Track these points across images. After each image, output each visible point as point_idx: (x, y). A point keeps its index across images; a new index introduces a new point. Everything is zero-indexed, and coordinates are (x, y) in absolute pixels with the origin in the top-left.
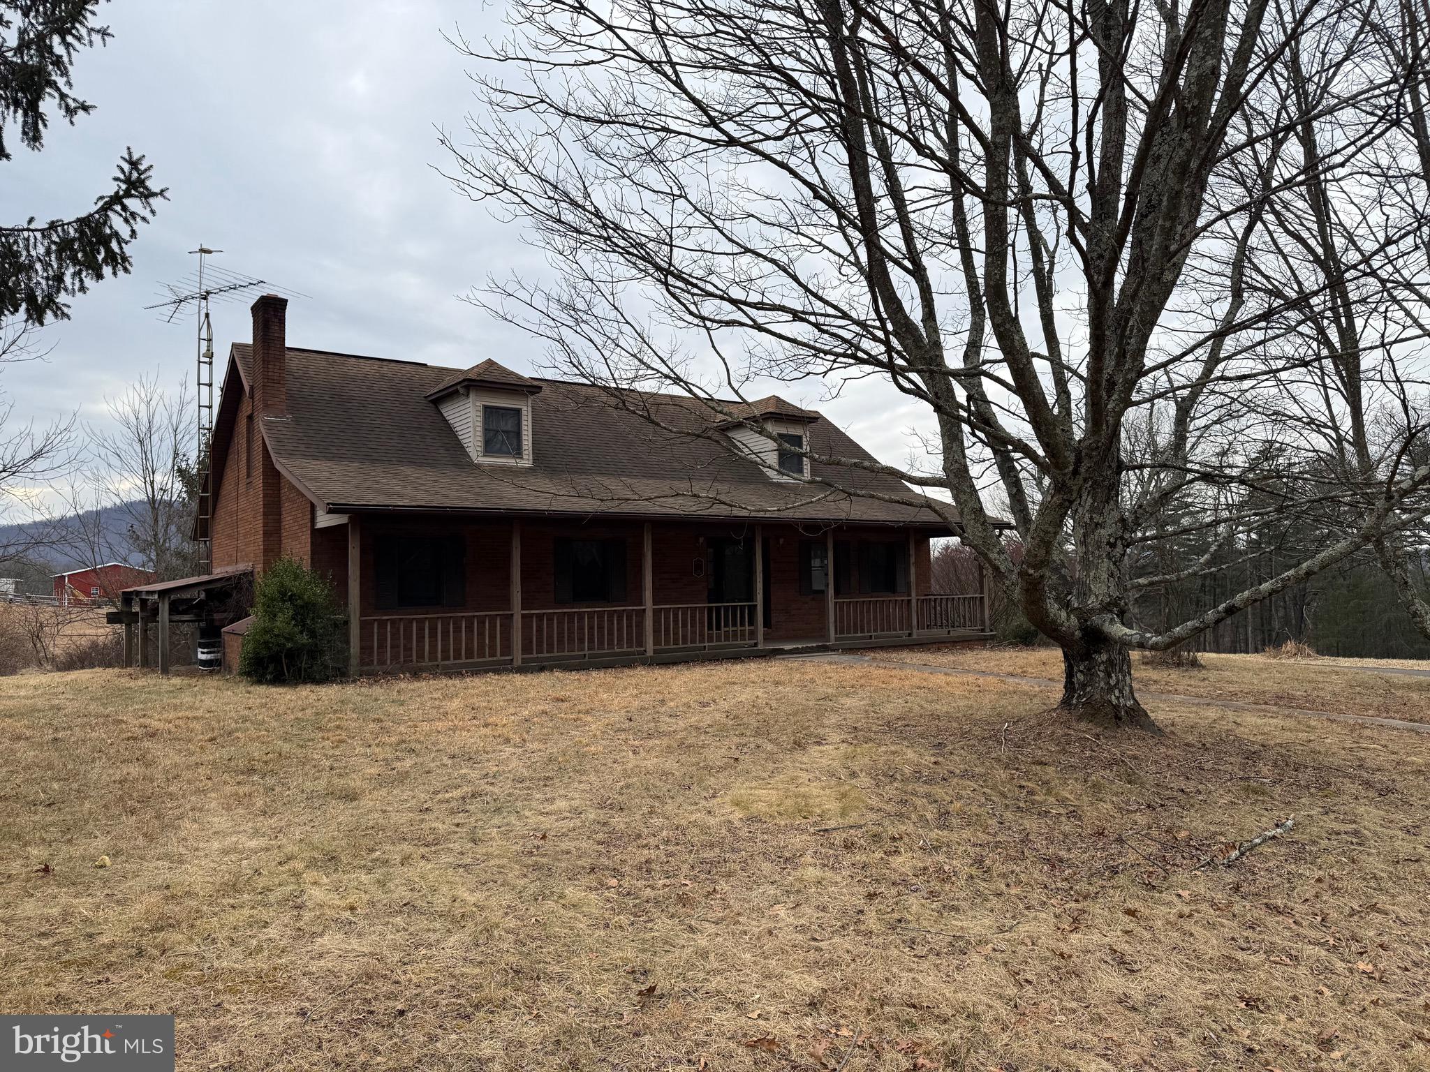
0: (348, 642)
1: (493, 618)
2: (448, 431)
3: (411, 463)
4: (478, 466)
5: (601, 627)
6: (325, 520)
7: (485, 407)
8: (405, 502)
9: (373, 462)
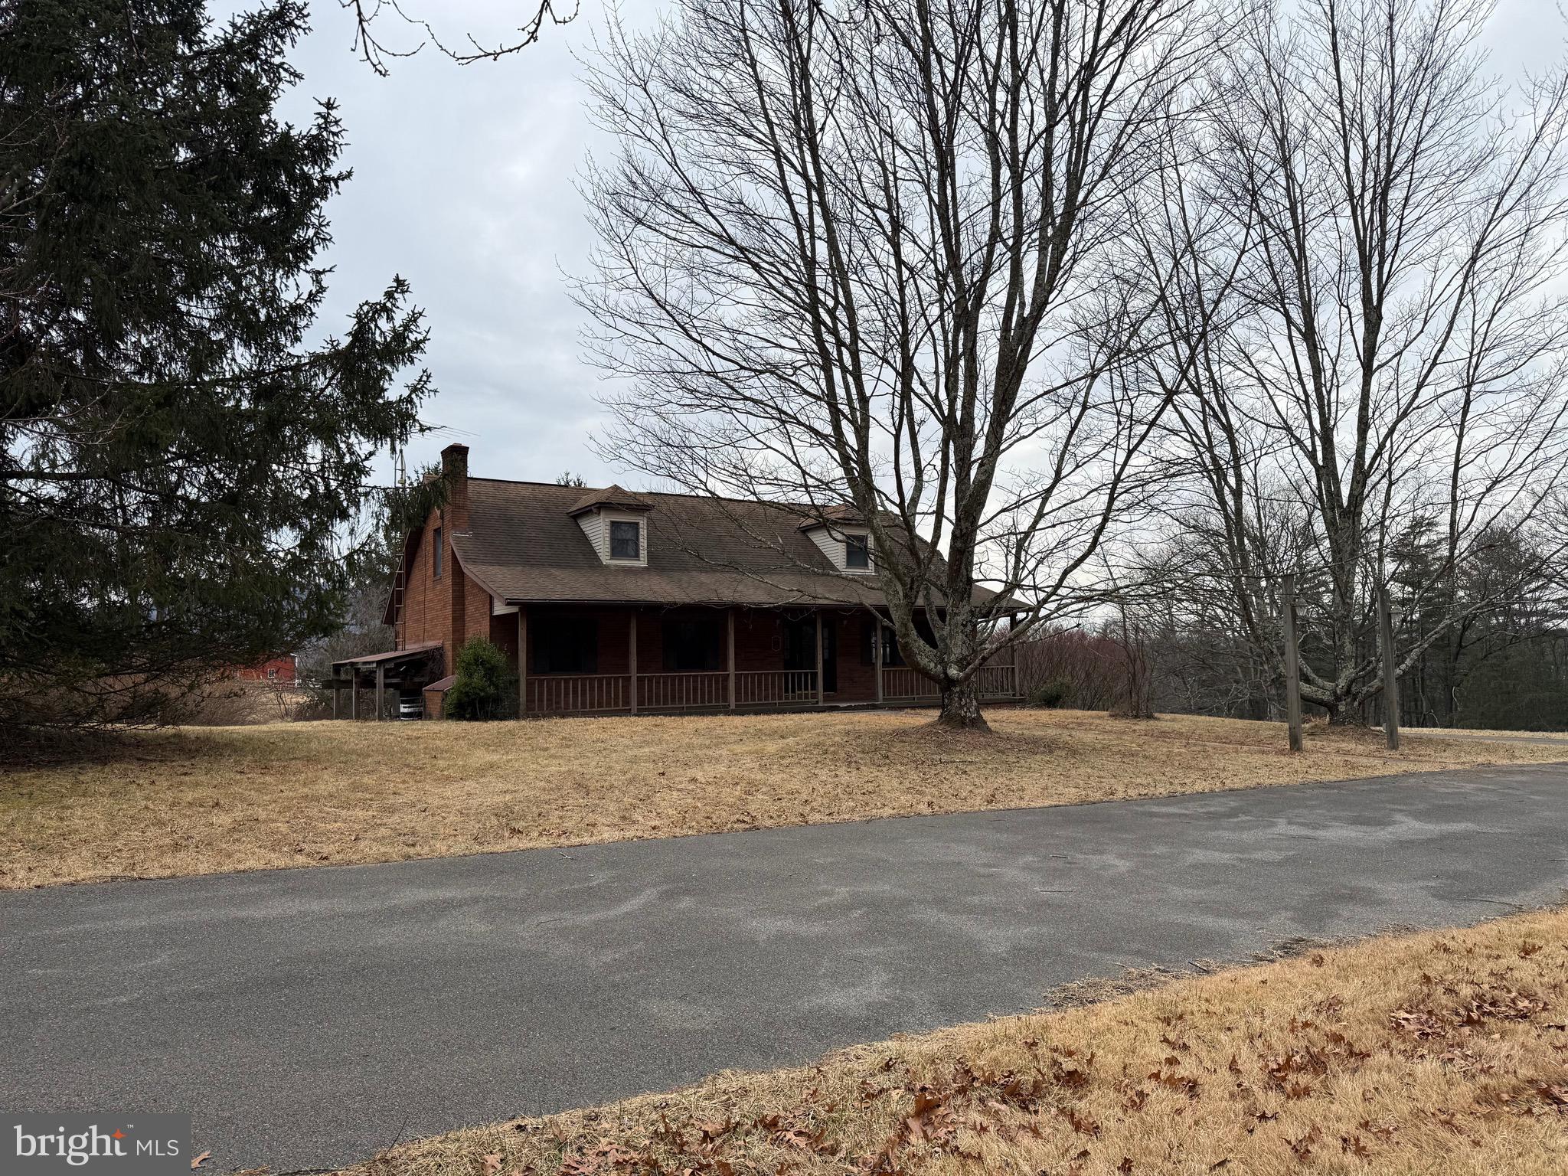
0: (518, 694)
1: (616, 680)
2: (584, 540)
3: (559, 566)
4: (607, 567)
5: (696, 689)
6: (500, 609)
7: (613, 523)
8: (556, 597)
9: (532, 566)
